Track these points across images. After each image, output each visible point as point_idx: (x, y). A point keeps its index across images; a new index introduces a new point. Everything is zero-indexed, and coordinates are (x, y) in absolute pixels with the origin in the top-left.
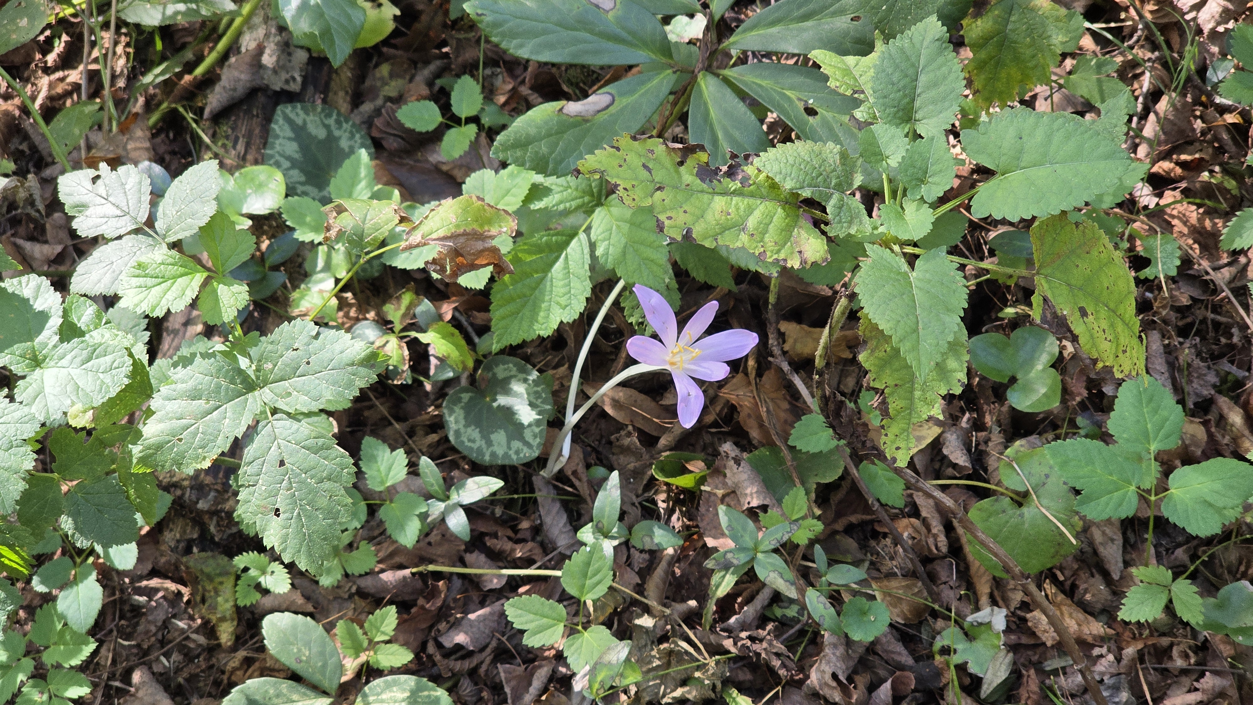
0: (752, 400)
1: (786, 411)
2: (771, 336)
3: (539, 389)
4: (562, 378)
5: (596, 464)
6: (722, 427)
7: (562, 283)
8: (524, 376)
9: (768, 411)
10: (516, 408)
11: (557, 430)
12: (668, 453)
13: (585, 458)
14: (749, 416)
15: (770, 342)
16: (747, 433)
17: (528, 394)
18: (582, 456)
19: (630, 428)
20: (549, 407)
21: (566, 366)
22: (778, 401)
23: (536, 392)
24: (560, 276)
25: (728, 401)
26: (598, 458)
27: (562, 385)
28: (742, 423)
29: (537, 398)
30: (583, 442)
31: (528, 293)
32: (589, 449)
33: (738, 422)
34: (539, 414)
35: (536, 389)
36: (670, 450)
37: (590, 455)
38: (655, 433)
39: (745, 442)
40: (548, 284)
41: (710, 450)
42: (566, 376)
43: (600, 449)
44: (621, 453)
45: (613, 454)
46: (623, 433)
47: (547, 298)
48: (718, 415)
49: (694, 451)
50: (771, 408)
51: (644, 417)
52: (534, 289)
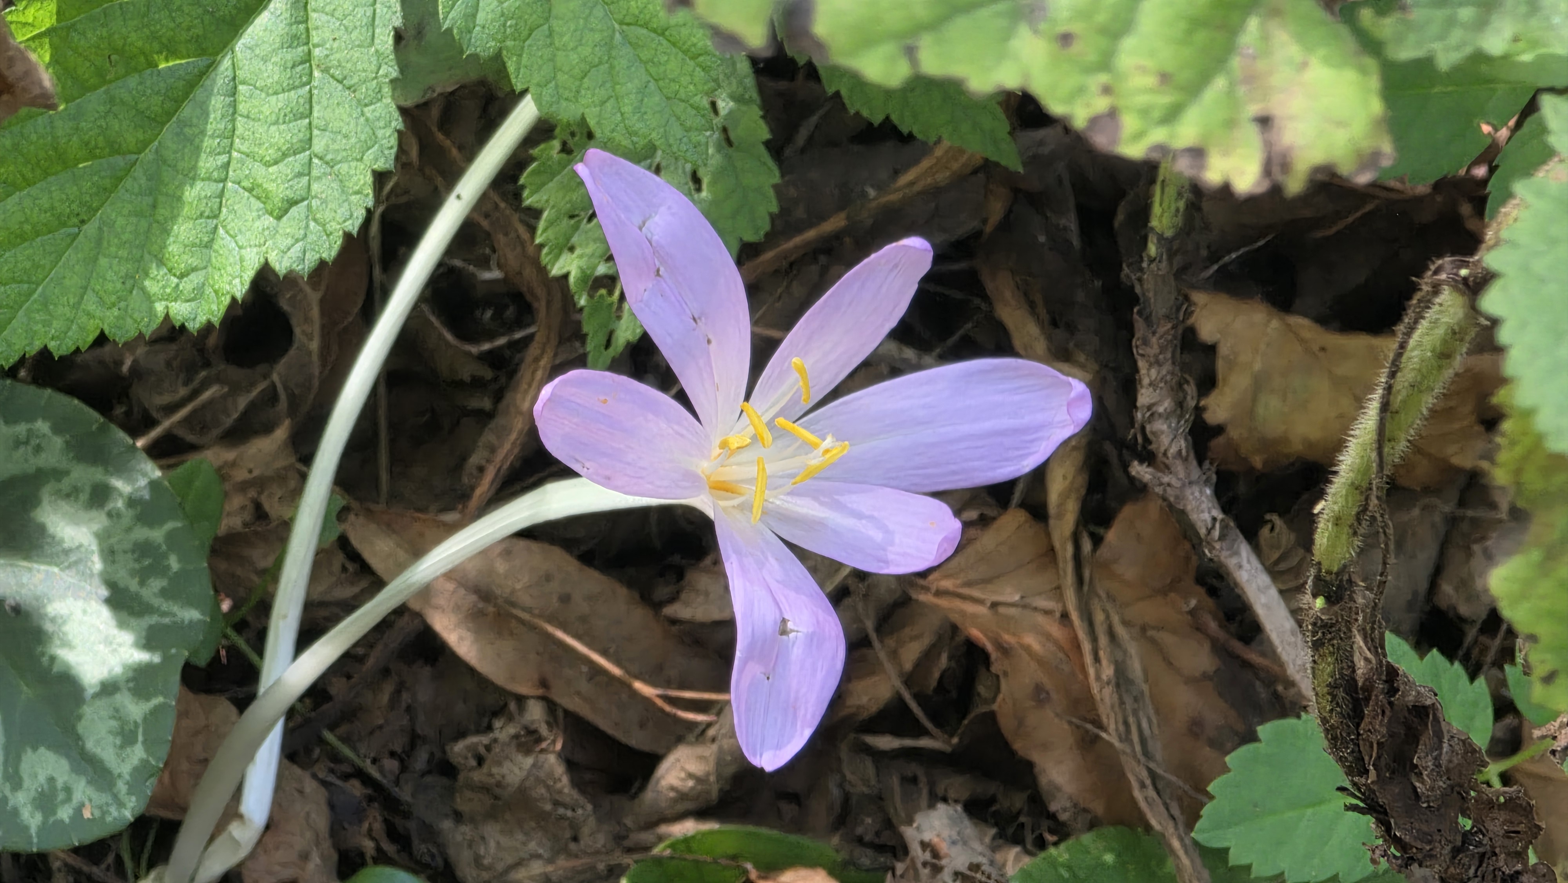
0: (1056, 630)
1: (1195, 681)
2: (1147, 373)
3: (157, 535)
4: (260, 483)
5: (381, 858)
6: (922, 732)
7: (277, 103)
8: (96, 474)
9: (1122, 680)
10: (54, 608)
11: (224, 707)
12: (688, 827)
13: (336, 830)
14: (1040, 695)
15: (1145, 397)
16: (1029, 765)
17: (109, 554)
18: (321, 820)
19: (535, 713)
20: (192, 615)
21: (281, 433)
22: (1167, 639)
23: (143, 549)
24: (272, 73)
25: (954, 629)
26: (393, 833)
27: (260, 513)
28: (1006, 724)
29: (144, 576)
30: (335, 757)
31: (131, 138)
32: (355, 788)
33: (991, 717)
34: (148, 642)
35: (142, 533)
36: (702, 814)
37: (359, 815)
38: (637, 740)
39: (1018, 801)
40: (217, 103)
41: (867, 825)
42: (280, 478)
43: (405, 793)
44: (492, 815)
45: (458, 817)
46: (504, 731)
47: (207, 163)
48: (909, 680)
49: (798, 826)
50: (1136, 668)
51: (597, 671)
52: (159, 121)
